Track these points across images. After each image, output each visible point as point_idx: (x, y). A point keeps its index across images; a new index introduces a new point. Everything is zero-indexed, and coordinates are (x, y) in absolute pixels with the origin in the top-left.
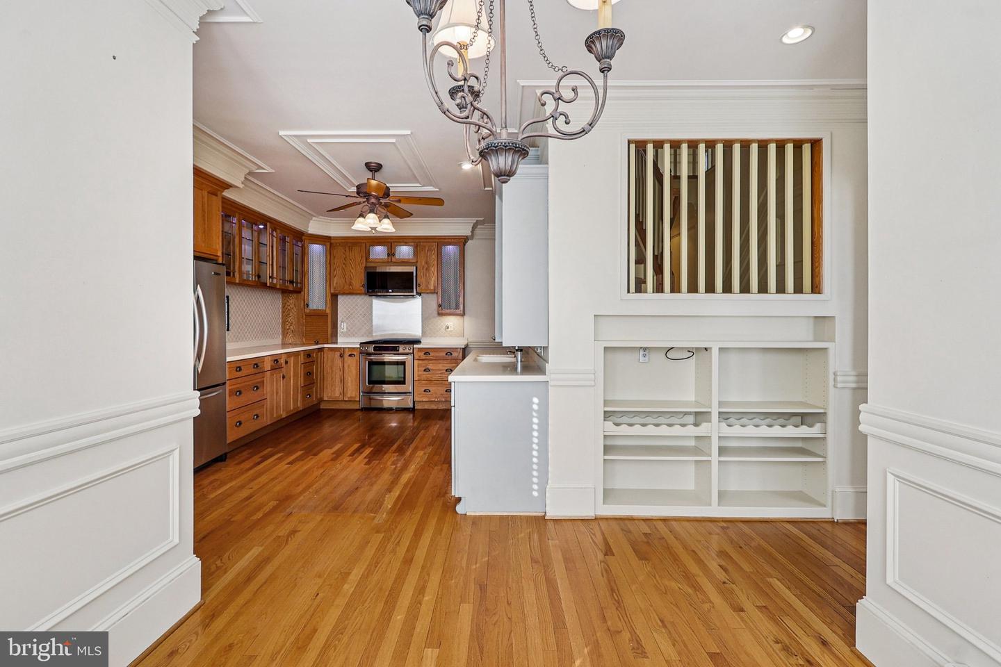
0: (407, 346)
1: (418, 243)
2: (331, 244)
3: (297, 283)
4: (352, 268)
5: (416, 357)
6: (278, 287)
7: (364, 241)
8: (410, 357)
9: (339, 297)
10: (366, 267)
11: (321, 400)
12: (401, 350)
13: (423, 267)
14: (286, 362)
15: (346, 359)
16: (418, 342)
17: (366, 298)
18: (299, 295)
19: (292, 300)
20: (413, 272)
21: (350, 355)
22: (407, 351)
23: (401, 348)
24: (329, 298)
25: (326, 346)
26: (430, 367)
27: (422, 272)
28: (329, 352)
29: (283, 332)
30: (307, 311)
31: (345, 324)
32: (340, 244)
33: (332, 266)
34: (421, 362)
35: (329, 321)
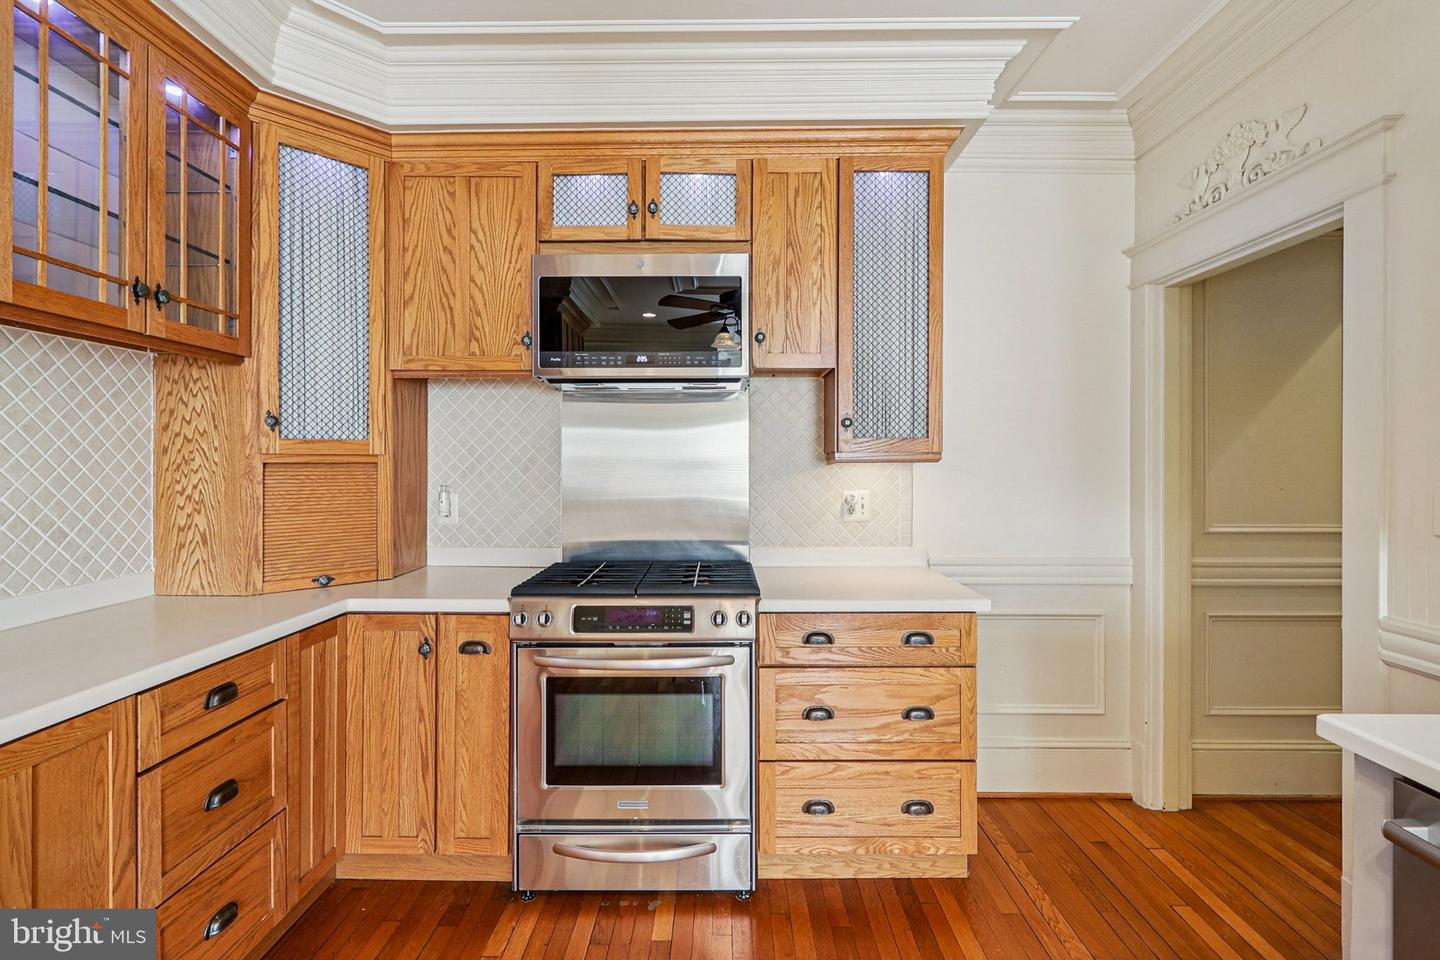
0: (730, 607)
1: (757, 159)
2: (391, 166)
4: (481, 268)
5: (771, 655)
7: (532, 153)
8: (742, 657)
9: (434, 393)
10: (538, 260)
12: (703, 628)
13: (777, 263)
15: (444, 669)
17: (536, 402)
18: (235, 370)
19: (209, 392)
20: (736, 280)
21: (467, 648)
22: (728, 628)
23: (706, 616)
24: (381, 386)
25: (353, 604)
26: (828, 700)
27: (772, 283)
28: (375, 635)
29: (161, 540)
30: (272, 443)
31: (455, 498)
32: (428, 169)
33: (394, 257)
34: (789, 677)
35: (381, 488)
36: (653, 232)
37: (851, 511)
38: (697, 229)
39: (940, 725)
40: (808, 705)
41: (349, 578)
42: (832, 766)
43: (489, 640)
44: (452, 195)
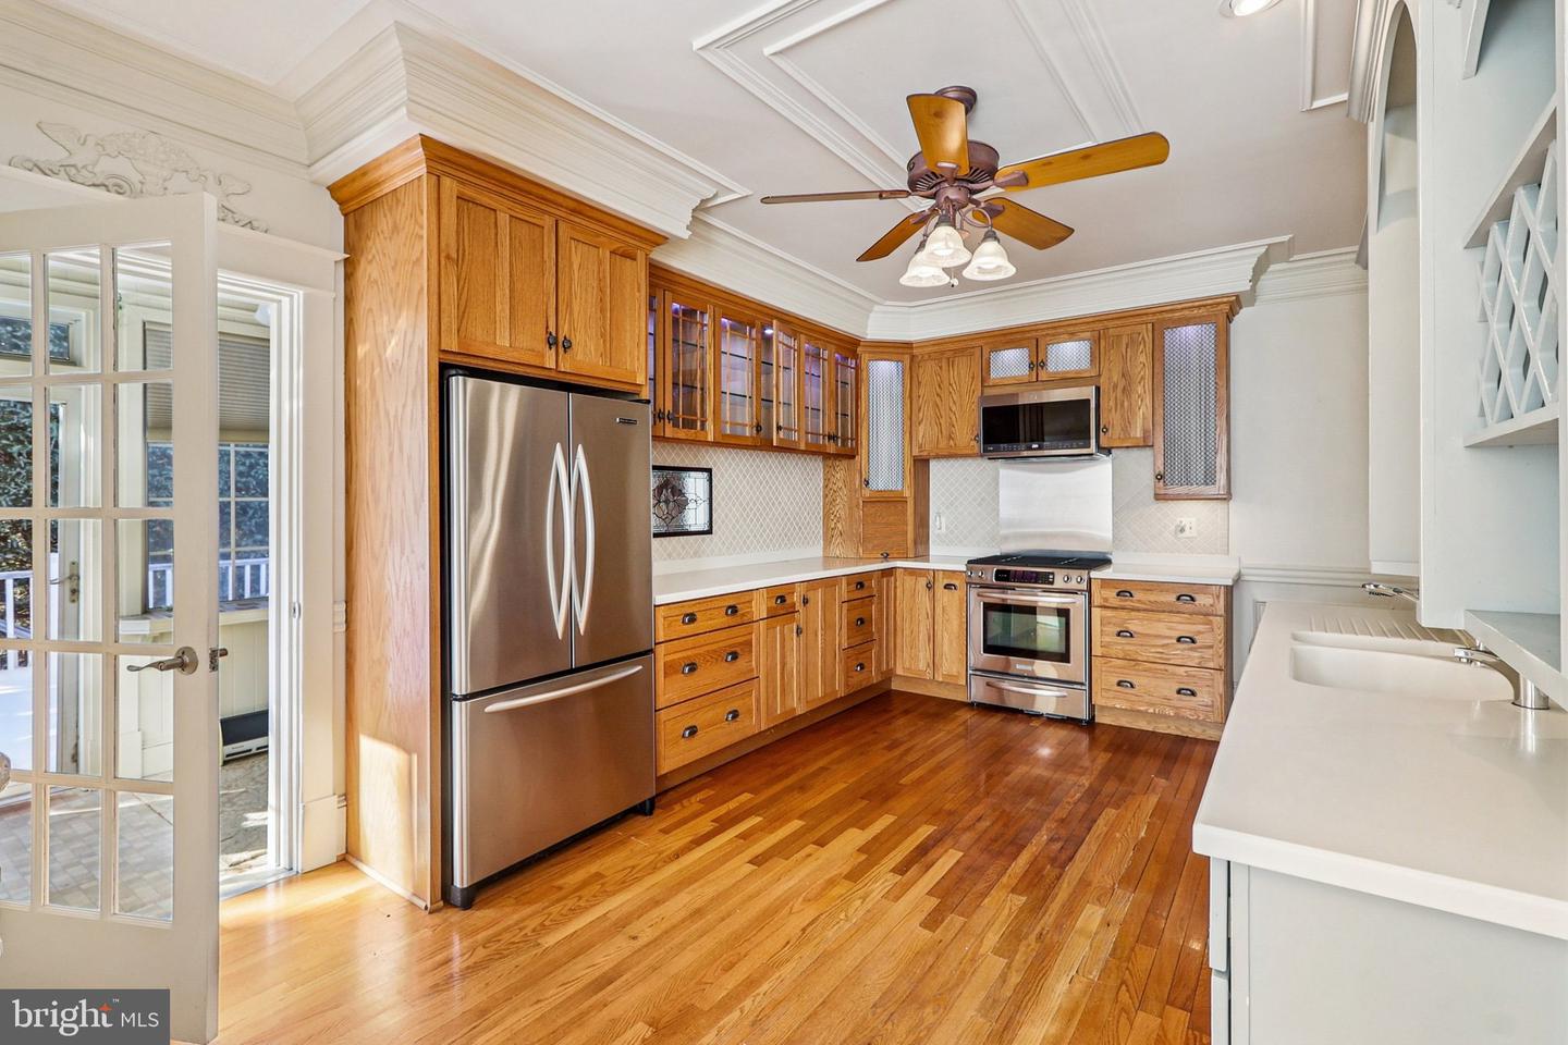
0: (1075, 574)
1: (1102, 331)
2: (913, 357)
3: (844, 441)
4: (954, 402)
5: (1097, 600)
6: (803, 447)
7: (980, 343)
8: (1081, 600)
9: (933, 464)
10: (983, 398)
11: (889, 675)
12: (1059, 583)
13: (1115, 387)
14: (806, 601)
15: (937, 596)
16: (1102, 561)
17: (985, 465)
18: (852, 462)
19: (841, 470)
20: (1089, 400)
21: (947, 586)
22: (1073, 585)
23: (1060, 578)
24: (909, 464)
25: (899, 564)
26: (1132, 627)
27: (1112, 400)
28: (908, 578)
29: (825, 534)
30: (867, 493)
31: (943, 519)
32: (929, 356)
33: (914, 402)
34: (1109, 613)
35: (909, 513)
36: (1043, 376)
37: (1182, 530)
38: (1068, 372)
39: (1201, 648)
40: (1119, 629)
41: (895, 556)
42: (1133, 663)
43: (957, 583)
44: (941, 368)
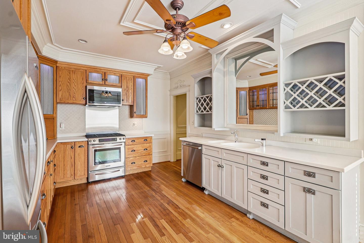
0: (122, 137)
1: (122, 75)
2: (57, 67)
4: (75, 86)
5: (127, 144)
7: (85, 69)
8: (123, 144)
13: (125, 90)
15: (76, 150)
17: (81, 107)
20: (120, 92)
21: (80, 147)
22: (122, 140)
23: (118, 139)
24: (56, 105)
27: (125, 92)
31: (63, 125)
32: (65, 68)
33: (58, 83)
34: (129, 146)
36: (106, 83)
37: (134, 125)
38: (113, 84)
39: (148, 151)
40: (132, 150)
41: (50, 139)
42: (135, 157)
43: (83, 145)
44: (69, 73)
